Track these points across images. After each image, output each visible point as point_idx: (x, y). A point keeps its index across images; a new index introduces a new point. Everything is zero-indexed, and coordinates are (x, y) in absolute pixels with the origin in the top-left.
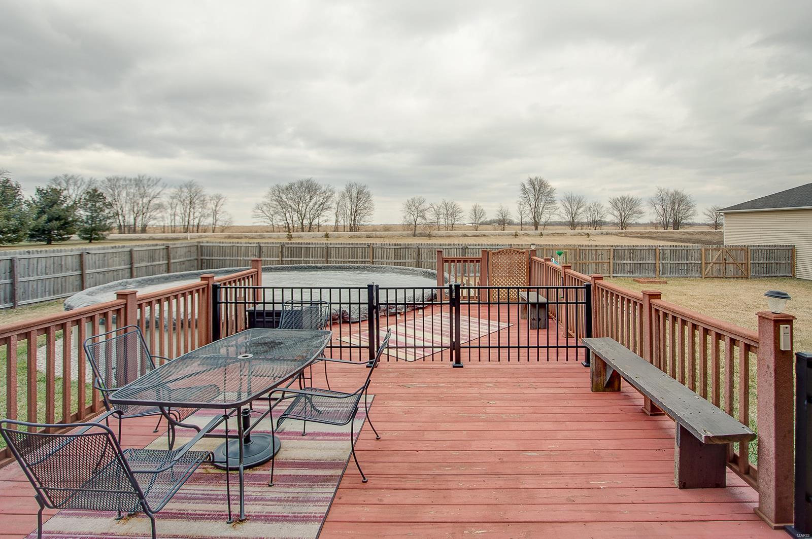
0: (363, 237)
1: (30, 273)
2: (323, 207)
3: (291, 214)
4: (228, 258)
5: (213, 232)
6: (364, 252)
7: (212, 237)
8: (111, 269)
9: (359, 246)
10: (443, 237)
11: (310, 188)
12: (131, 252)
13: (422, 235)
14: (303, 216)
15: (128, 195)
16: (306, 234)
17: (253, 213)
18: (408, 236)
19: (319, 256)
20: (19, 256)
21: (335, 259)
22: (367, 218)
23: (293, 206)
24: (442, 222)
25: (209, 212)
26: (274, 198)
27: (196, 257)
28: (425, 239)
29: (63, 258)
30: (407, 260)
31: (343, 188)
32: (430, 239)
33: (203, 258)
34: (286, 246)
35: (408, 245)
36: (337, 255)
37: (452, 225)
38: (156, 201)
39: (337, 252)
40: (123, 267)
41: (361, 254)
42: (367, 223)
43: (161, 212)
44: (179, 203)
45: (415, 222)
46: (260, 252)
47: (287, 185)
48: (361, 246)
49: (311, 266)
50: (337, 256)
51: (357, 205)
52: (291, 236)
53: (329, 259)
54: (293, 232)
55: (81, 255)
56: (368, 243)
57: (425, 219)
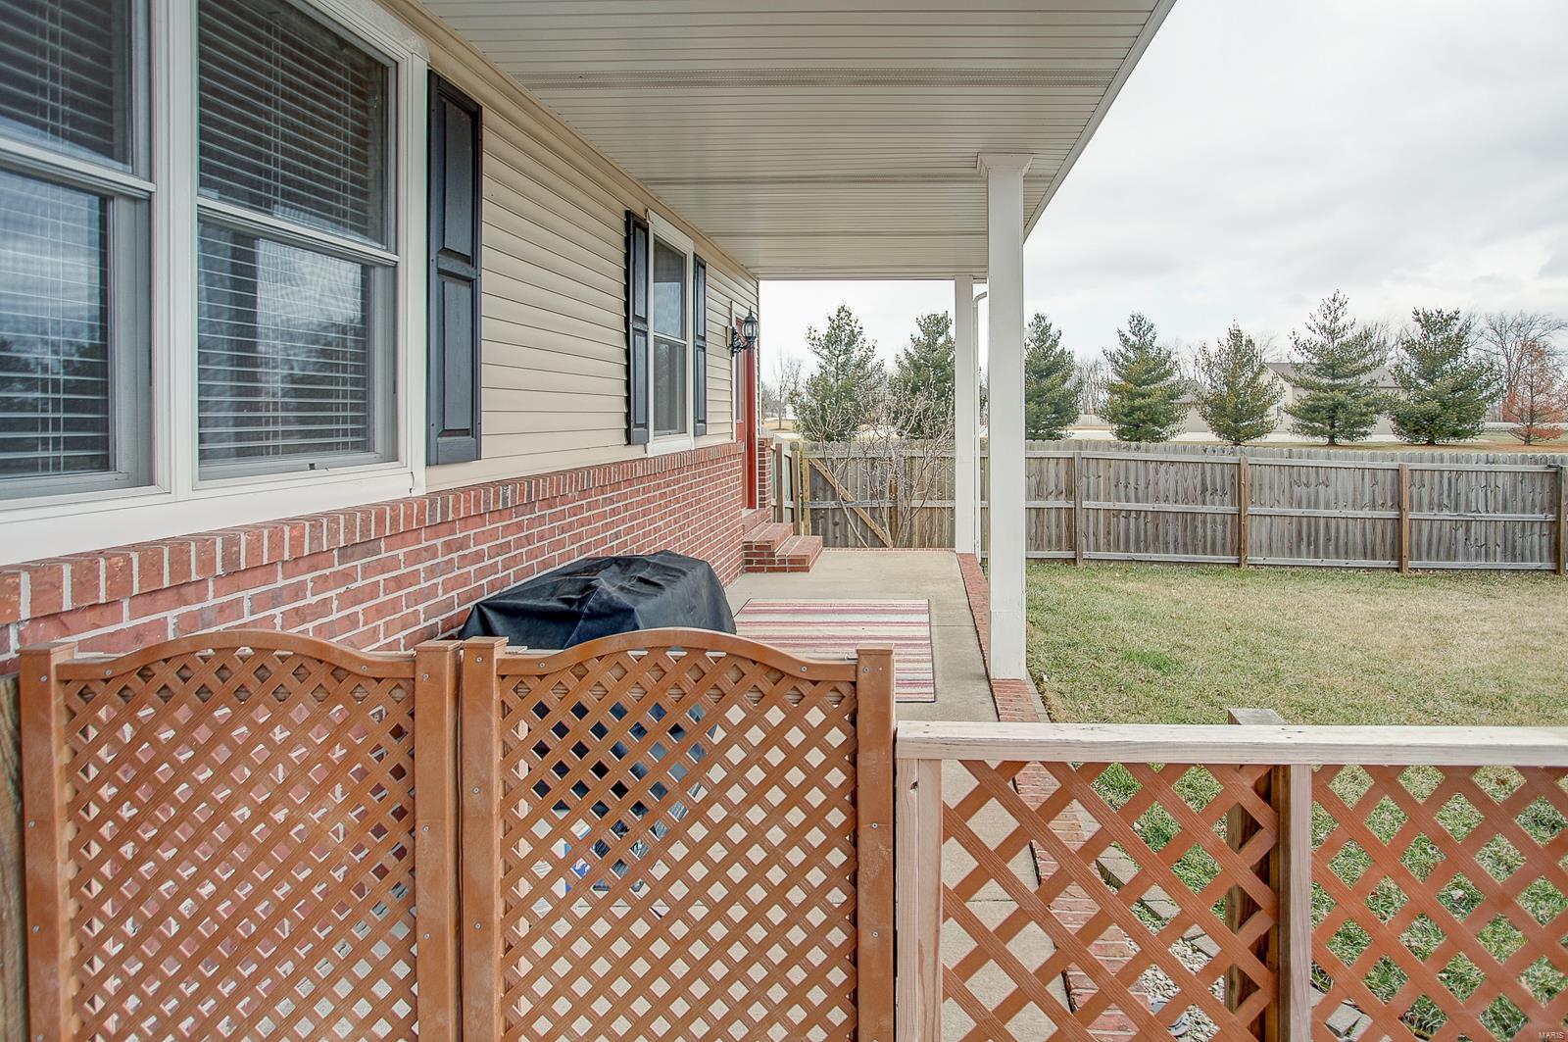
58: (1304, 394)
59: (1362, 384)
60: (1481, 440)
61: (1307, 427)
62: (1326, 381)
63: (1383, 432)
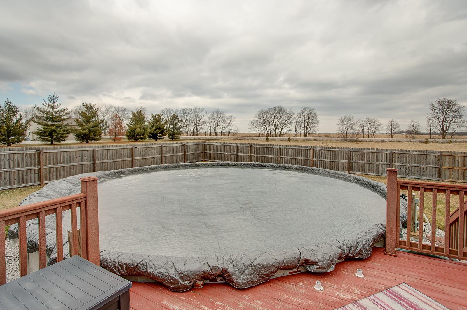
0: (311, 141)
2: (287, 122)
3: (269, 126)
4: (219, 152)
5: (229, 136)
6: (306, 152)
7: (227, 139)
8: (149, 157)
9: (303, 148)
10: (367, 142)
12: (161, 147)
13: (351, 140)
14: (276, 128)
16: (277, 138)
18: (342, 140)
19: (274, 154)
20: (97, 149)
21: (285, 157)
22: (315, 129)
23: (271, 122)
24: (366, 132)
25: (226, 125)
26: (260, 117)
27: (202, 151)
28: (353, 143)
30: (340, 160)
32: (357, 143)
33: (206, 152)
34: (254, 146)
35: (342, 148)
36: (287, 153)
37: (373, 134)
38: (202, 120)
39: (287, 152)
40: (157, 156)
41: (304, 154)
42: (314, 132)
43: (205, 125)
44: (213, 120)
45: (347, 132)
46: (237, 150)
48: (305, 148)
50: (287, 155)
51: (308, 121)
52: (268, 139)
53: (281, 157)
54: (271, 137)
55: (132, 149)
56: (309, 146)
57: (354, 130)
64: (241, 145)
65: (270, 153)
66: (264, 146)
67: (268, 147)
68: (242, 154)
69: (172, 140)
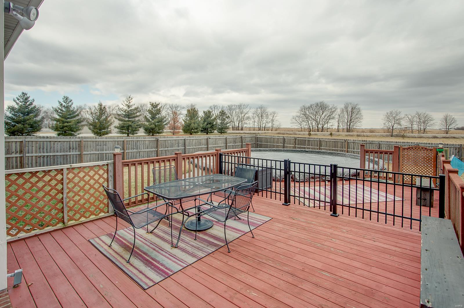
0: (354, 136)
1: (190, 145)
2: (330, 118)
3: (311, 121)
4: (269, 144)
5: (272, 131)
6: (342, 144)
7: (270, 133)
8: (218, 145)
9: (339, 141)
10: (415, 138)
11: (322, 107)
12: (226, 138)
13: (397, 136)
14: (318, 123)
15: (236, 113)
16: (319, 133)
17: (291, 121)
18: (387, 136)
19: (315, 145)
20: (187, 138)
21: (325, 148)
22: (358, 124)
23: (313, 117)
24: (415, 127)
25: (270, 121)
26: (302, 113)
27: (255, 143)
28: (400, 138)
29: (201, 140)
31: (343, 106)
32: (403, 139)
33: (258, 143)
34: (297, 139)
35: (372, 141)
36: (326, 145)
37: (424, 129)
38: (247, 115)
39: (326, 144)
40: (223, 145)
41: (340, 145)
43: (249, 120)
44: (256, 116)
45: (393, 127)
46: (284, 142)
47: (309, 105)
48: (340, 141)
49: (302, 150)
50: (326, 146)
51: (351, 116)
52: (310, 134)
53: (321, 148)
54: (313, 131)
55: (207, 139)
56: (345, 139)
57: (400, 125)
58: (121, 122)
59: (136, 120)
60: (164, 134)
61: (121, 131)
62: (127, 119)
63: (141, 132)
64: (287, 138)
65: (311, 144)
66: (306, 139)
67: (310, 139)
68: (288, 145)
69: (220, 134)
